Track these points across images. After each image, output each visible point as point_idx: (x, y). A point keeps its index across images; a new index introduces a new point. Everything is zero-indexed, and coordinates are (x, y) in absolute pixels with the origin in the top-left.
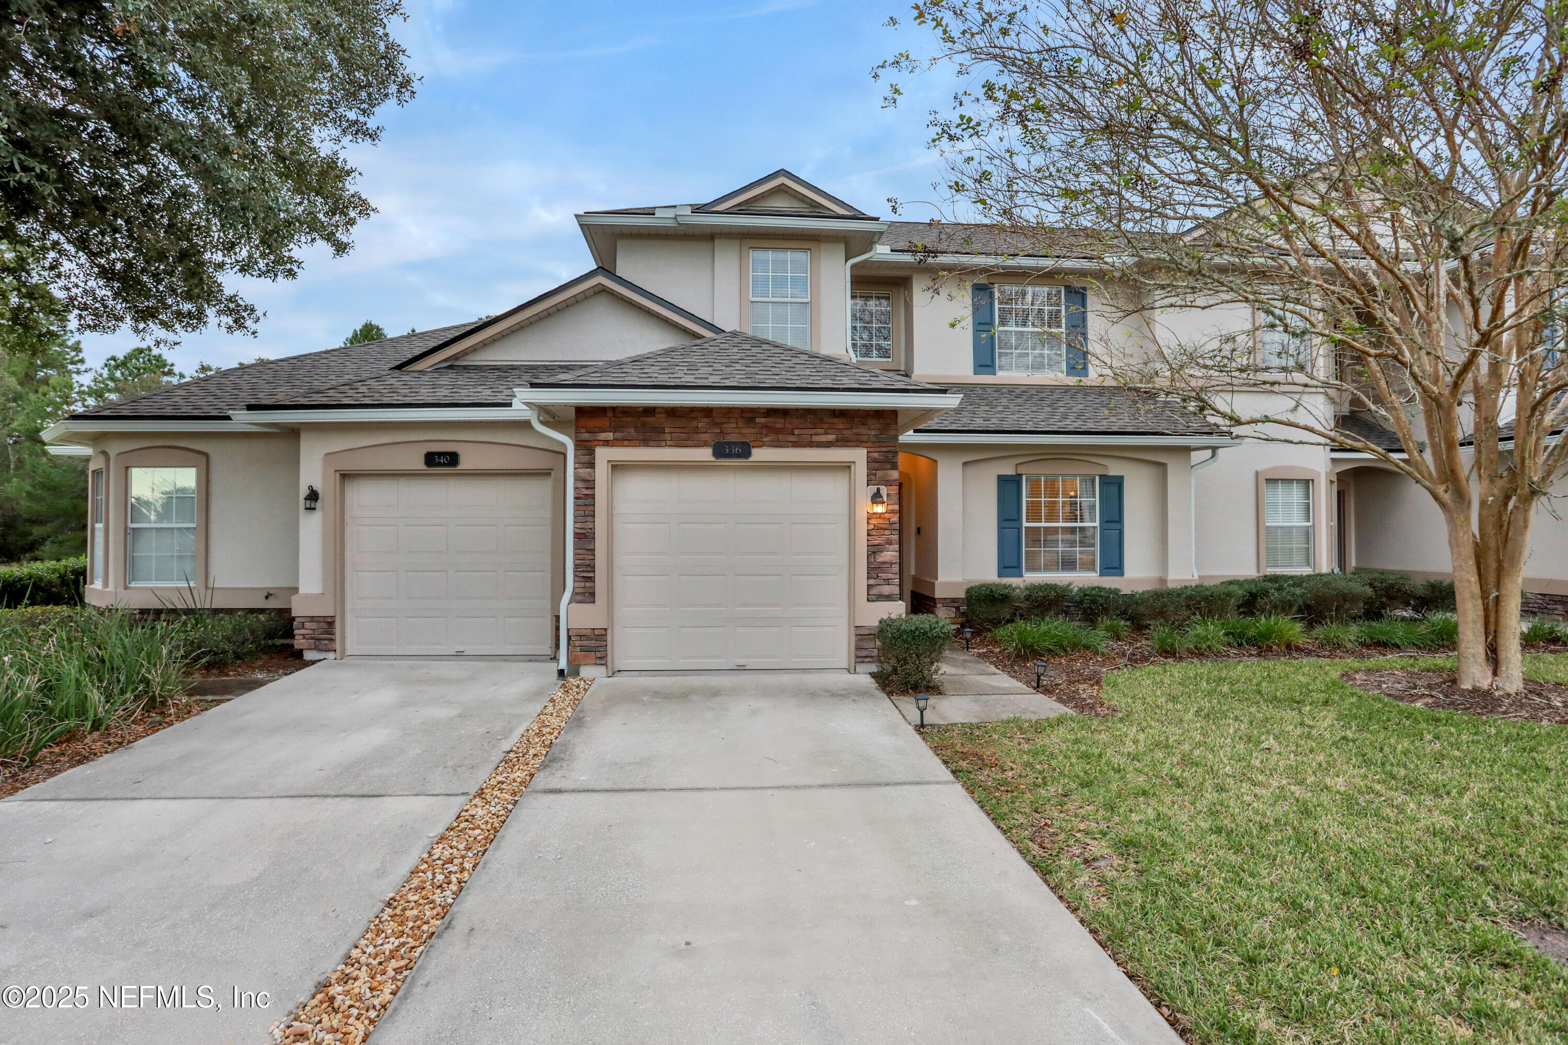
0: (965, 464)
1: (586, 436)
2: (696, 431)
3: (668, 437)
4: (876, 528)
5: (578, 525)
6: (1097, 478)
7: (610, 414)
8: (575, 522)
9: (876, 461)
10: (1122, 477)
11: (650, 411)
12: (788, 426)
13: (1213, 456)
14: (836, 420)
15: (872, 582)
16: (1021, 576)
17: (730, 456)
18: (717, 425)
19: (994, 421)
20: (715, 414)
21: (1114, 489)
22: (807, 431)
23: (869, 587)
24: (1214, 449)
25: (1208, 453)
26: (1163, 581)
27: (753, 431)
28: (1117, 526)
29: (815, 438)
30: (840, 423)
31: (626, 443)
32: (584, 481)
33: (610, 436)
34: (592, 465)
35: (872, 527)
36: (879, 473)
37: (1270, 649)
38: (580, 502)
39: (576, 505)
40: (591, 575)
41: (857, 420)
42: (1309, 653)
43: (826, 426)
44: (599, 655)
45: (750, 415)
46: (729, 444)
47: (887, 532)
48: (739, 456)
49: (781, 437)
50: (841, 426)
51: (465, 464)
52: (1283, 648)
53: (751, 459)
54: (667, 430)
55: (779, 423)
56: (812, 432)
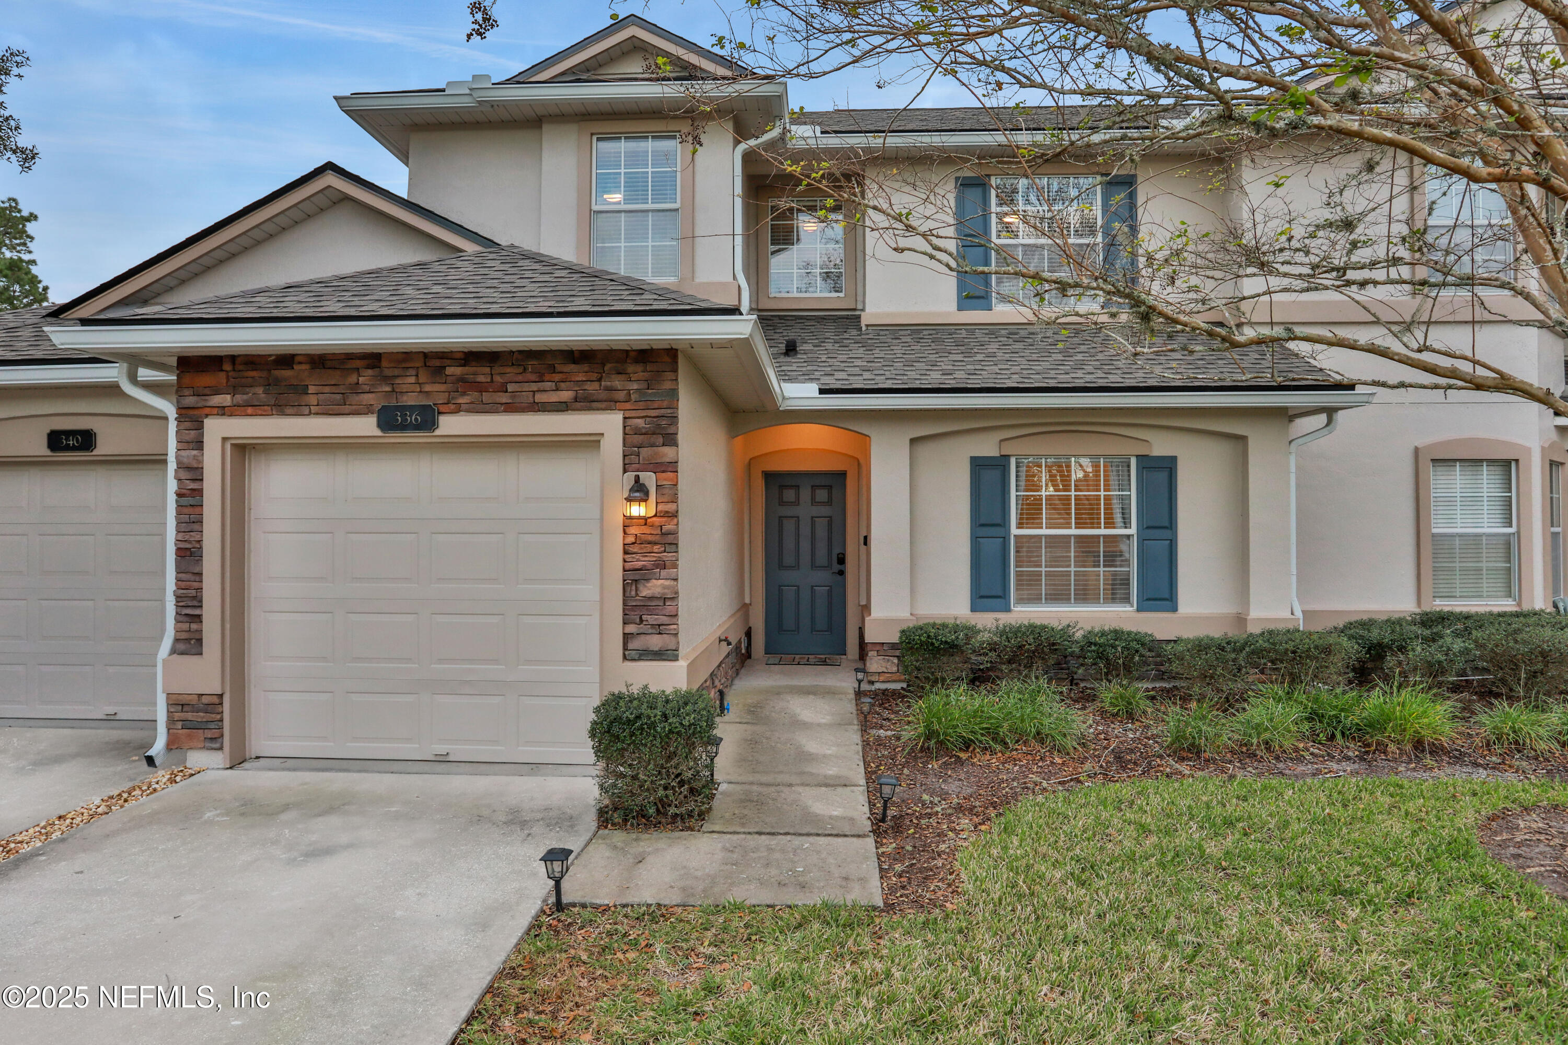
0: (913, 441)
1: (190, 401)
2: (356, 389)
3: (313, 400)
4: (638, 541)
5: (181, 535)
6: (1133, 461)
7: (227, 367)
8: (178, 532)
9: (638, 432)
10: (1174, 459)
11: (286, 360)
12: (498, 379)
13: (1330, 421)
14: (572, 367)
15: (631, 628)
16: (1008, 610)
17: (403, 427)
18: (386, 379)
19: (959, 375)
20: (384, 363)
21: (1163, 476)
22: (526, 387)
23: (627, 637)
24: (1330, 412)
25: (1323, 418)
26: (1241, 620)
27: (442, 387)
28: (1167, 534)
29: (540, 398)
30: (578, 373)
31: (250, 410)
32: (189, 468)
33: (225, 399)
34: (199, 444)
35: (631, 539)
36: (645, 452)
37: (1382, 748)
38: (184, 501)
39: (179, 506)
40: (197, 612)
41: (608, 367)
42: (1458, 758)
43: (557, 377)
44: (209, 734)
45: (437, 363)
46: (403, 408)
47: (656, 548)
48: (418, 427)
49: (486, 397)
50: (581, 377)
51: (103, 447)
52: (1408, 747)
53: (437, 432)
54: (312, 389)
55: (482, 374)
56: (534, 387)
